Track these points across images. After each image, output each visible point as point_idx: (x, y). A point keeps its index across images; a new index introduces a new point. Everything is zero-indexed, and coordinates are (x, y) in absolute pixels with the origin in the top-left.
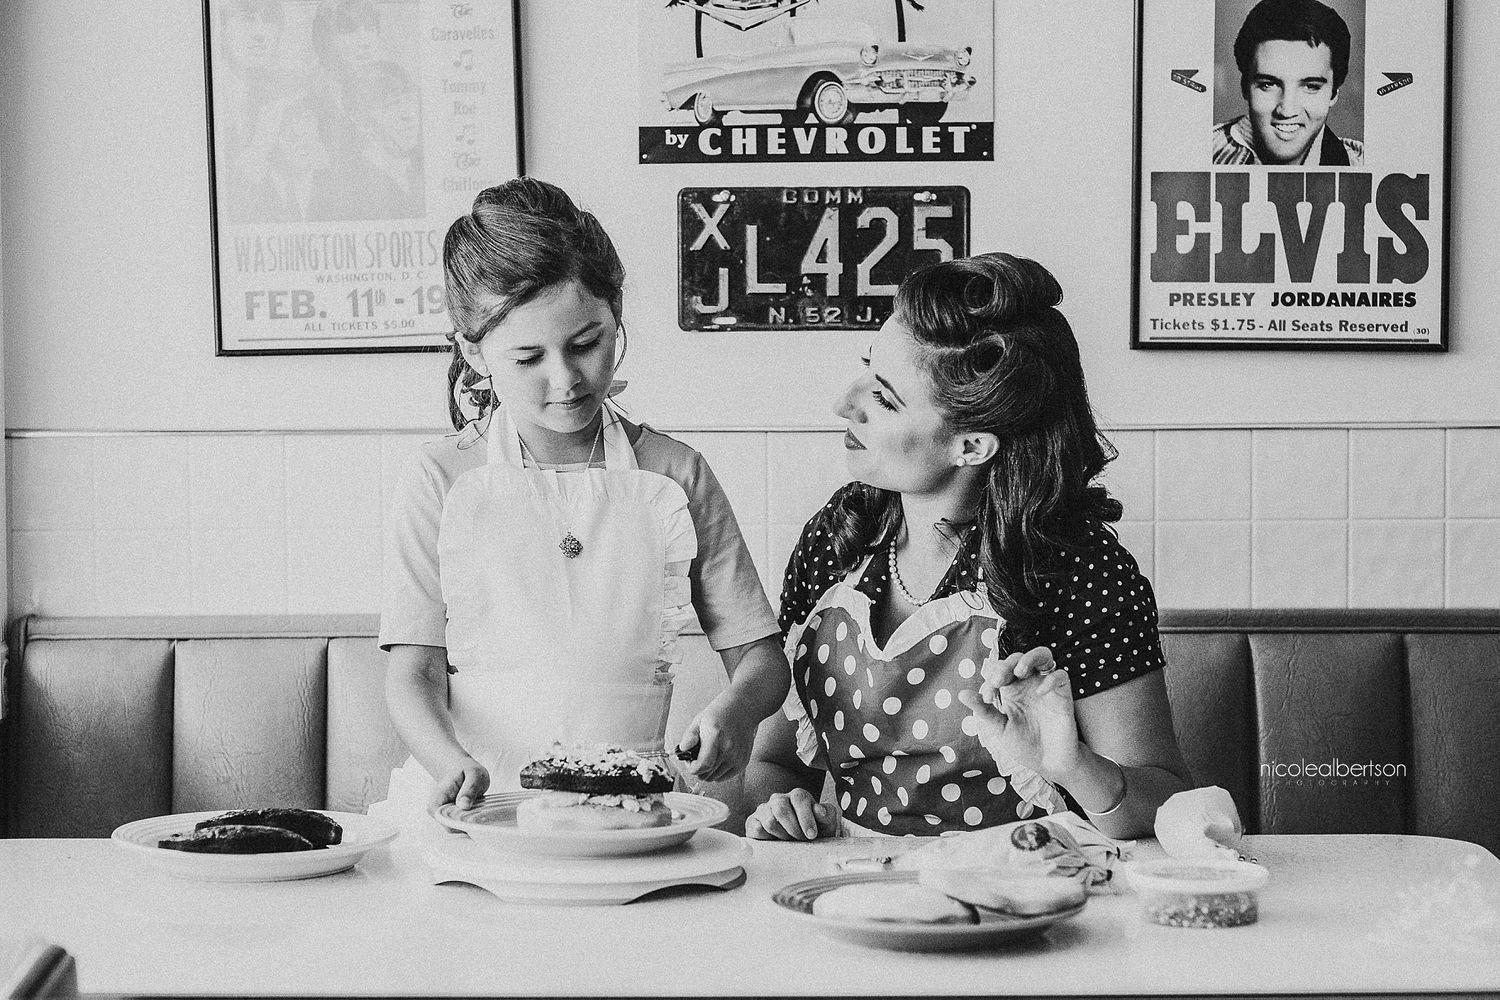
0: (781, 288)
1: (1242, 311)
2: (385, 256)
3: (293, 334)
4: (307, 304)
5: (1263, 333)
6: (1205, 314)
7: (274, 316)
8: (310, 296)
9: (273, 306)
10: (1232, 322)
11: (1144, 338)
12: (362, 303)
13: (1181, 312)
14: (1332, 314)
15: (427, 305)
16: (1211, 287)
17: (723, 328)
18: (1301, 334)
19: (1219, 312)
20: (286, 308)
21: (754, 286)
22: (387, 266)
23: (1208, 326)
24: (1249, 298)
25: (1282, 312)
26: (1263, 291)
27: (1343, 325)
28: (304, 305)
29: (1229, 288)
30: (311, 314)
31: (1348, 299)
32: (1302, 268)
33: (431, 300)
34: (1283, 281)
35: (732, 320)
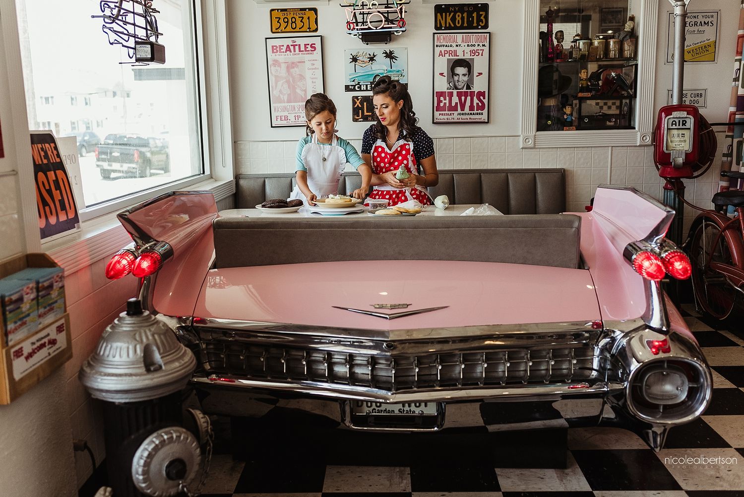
0: (371, 114)
1: (452, 116)
2: (300, 109)
3: (284, 123)
5: (456, 120)
6: (446, 117)
7: (281, 120)
8: (287, 117)
9: (281, 118)
10: (450, 118)
11: (435, 122)
12: (297, 117)
13: (441, 117)
14: (468, 117)
16: (447, 112)
17: (360, 121)
18: (463, 120)
19: (448, 117)
20: (283, 119)
21: (366, 114)
22: (301, 111)
23: (446, 119)
24: (453, 114)
25: (459, 116)
26: (456, 113)
27: (470, 119)
28: (286, 118)
29: (450, 112)
30: (287, 120)
31: (471, 114)
32: (463, 109)
34: (459, 110)
35: (362, 120)
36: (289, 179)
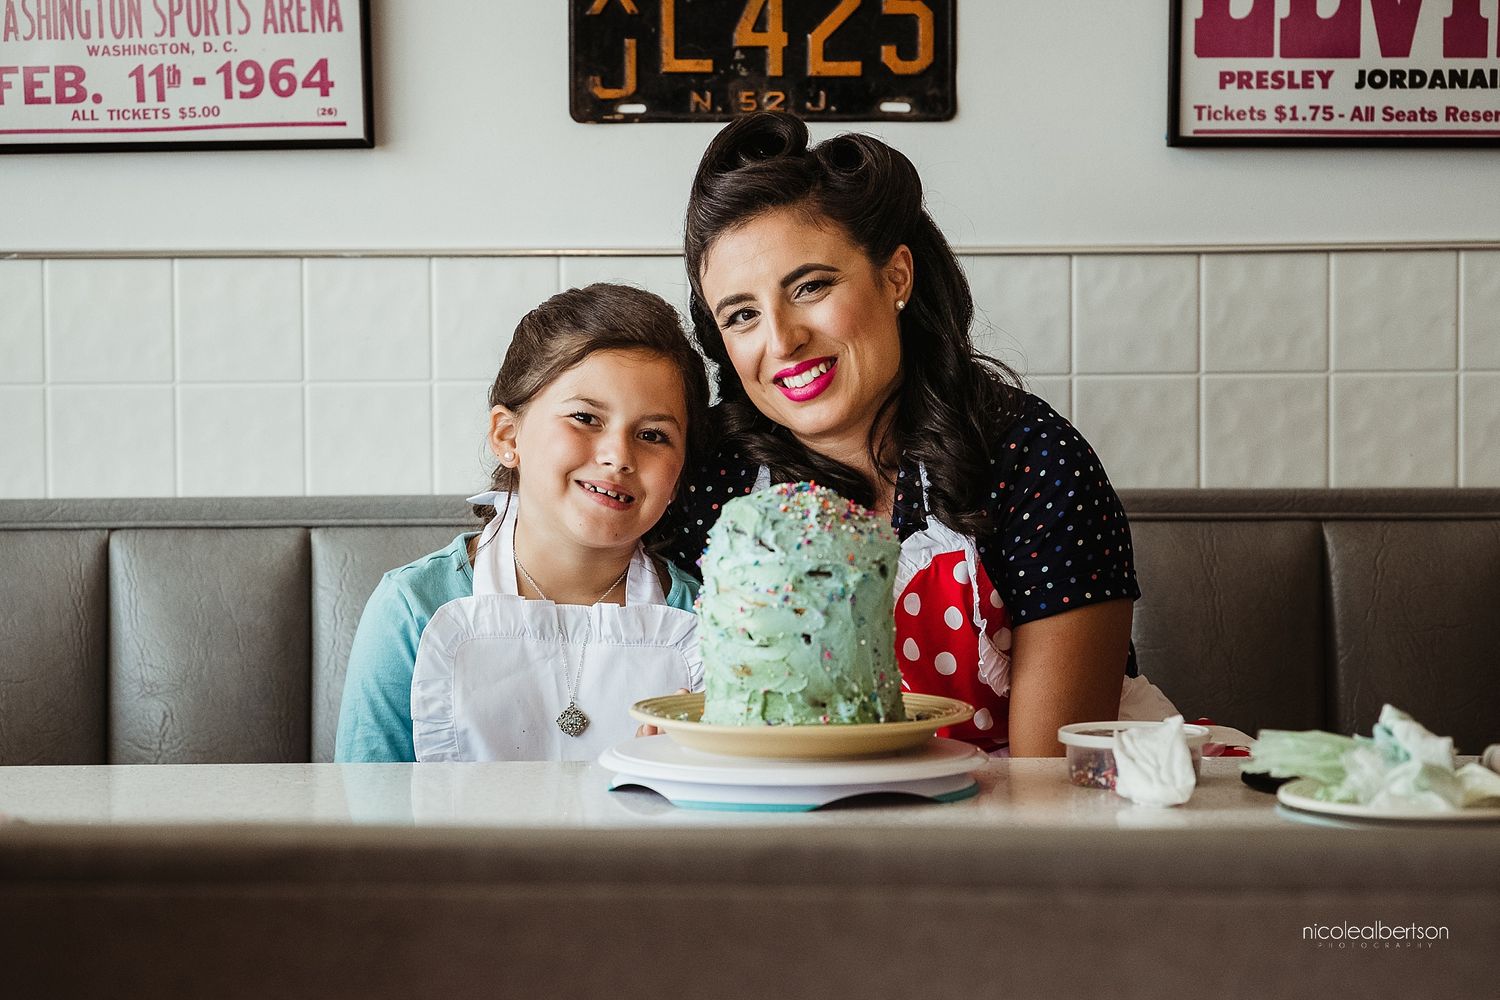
0: (706, 66)
1: (1317, 95)
2: (181, 21)
3: (54, 120)
4: (75, 84)
5: (1343, 124)
6: (1267, 99)
7: (30, 100)
8: (80, 74)
9: (30, 87)
10: (1300, 107)
11: (1190, 126)
12: (150, 84)
13: (1237, 98)
14: (1436, 99)
15: (237, 87)
16: (1275, 63)
17: (629, 119)
18: (1395, 125)
19: (1286, 97)
20: (48, 90)
21: (671, 64)
22: (183, 35)
23: (1271, 114)
24: (1326, 77)
25: (1369, 97)
26: (1344, 70)
27: (1451, 113)
28: (70, 86)
29: (1299, 65)
30: (80, 97)
31: (1458, 79)
32: (1396, 40)
33: (243, 80)
34: (1370, 54)
35: (640, 109)
36: (88, 543)
